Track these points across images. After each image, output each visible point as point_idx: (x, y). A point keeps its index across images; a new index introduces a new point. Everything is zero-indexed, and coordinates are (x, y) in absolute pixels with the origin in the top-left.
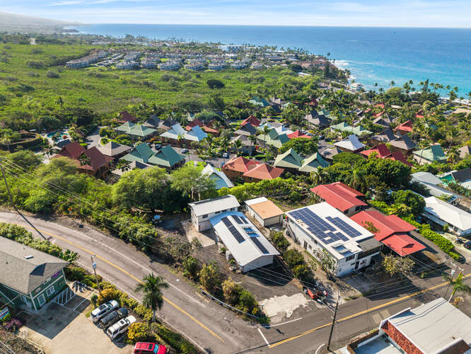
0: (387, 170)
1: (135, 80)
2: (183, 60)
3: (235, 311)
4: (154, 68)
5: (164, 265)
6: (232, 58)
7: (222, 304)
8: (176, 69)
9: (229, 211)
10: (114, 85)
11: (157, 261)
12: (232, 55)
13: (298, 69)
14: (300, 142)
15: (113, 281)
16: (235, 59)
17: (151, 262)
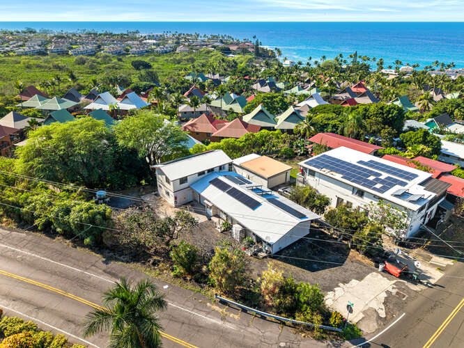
0: (383, 114)
1: (43, 64)
2: (99, 47)
3: (295, 325)
4: (64, 53)
5: (132, 265)
6: (154, 44)
7: (263, 318)
8: (93, 54)
9: (217, 169)
10: (15, 70)
11: (117, 260)
12: (155, 41)
13: (227, 51)
14: (268, 98)
15: (30, 313)
16: (158, 45)
17: (106, 262)
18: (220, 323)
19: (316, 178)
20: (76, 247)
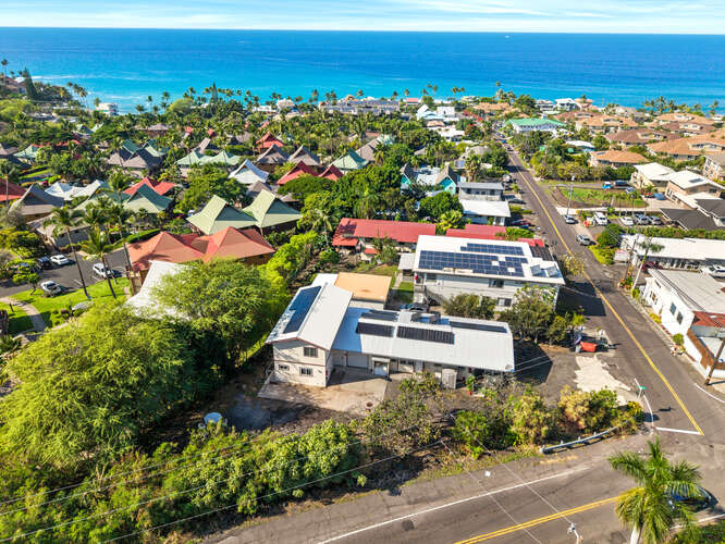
17: (395, 492)
18: (571, 472)
19: (438, 281)
20: (331, 503)
